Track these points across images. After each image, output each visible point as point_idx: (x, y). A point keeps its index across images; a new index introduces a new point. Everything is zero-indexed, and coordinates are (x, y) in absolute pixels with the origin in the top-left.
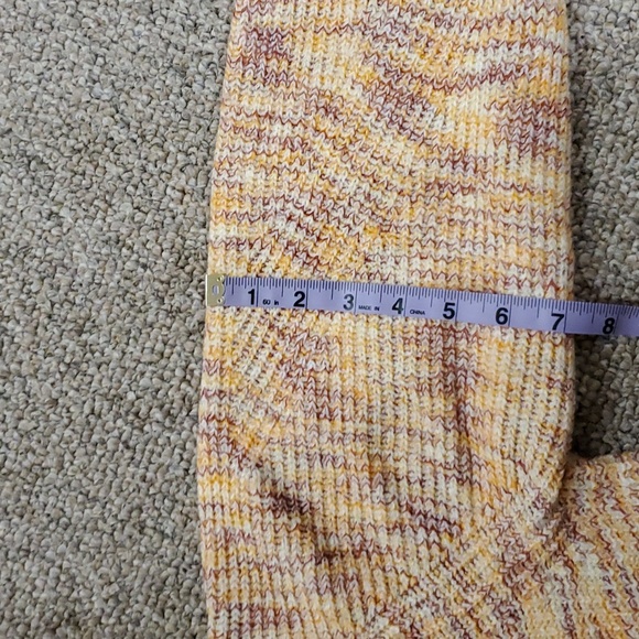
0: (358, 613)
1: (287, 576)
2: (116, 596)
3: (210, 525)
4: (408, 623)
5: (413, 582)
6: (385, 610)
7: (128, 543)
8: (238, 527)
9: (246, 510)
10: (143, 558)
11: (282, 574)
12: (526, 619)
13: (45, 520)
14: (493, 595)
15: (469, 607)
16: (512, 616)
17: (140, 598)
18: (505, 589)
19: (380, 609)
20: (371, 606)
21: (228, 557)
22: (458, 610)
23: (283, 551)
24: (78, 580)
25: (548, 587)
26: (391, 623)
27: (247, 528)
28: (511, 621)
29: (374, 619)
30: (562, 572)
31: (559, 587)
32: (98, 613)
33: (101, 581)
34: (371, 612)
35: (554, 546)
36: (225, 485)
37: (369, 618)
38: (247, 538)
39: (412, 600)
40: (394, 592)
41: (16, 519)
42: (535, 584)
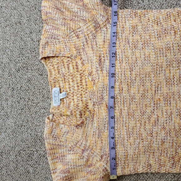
0: (69, 30)
1: (57, 21)
2: (28, 20)
3: (43, 10)
4: (77, 34)
5: (80, 27)
6: (74, 31)
7: (32, 11)
8: (49, 11)
9: (51, 7)
10: (34, 14)
11: (56, 21)
12: (97, 37)
13: (19, 3)
14: (92, 32)
15: (88, 34)
16: (95, 36)
17: (32, 21)
18: (95, 31)
19: (73, 31)
20: (71, 29)
21: (47, 17)
22: (86, 34)
23: (57, 16)
24: (23, 16)
25: (102, 32)
26: (74, 34)
27: (50, 11)
28: (94, 37)
29: (71, 32)
30: (105, 30)
31: (104, 32)
32: (25, 22)
33: (26, 17)
34: (71, 31)
35: (105, 24)
36: (47, 3)
37: (70, 32)
38: (50, 13)
39: (79, 30)
40: (76, 28)
41: (14, 2)
42: (100, 31)
